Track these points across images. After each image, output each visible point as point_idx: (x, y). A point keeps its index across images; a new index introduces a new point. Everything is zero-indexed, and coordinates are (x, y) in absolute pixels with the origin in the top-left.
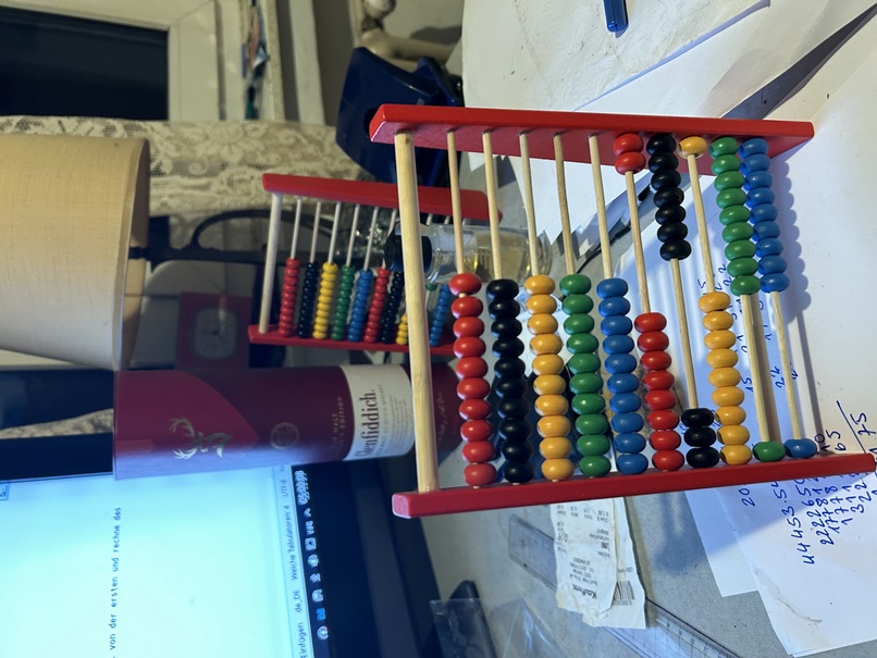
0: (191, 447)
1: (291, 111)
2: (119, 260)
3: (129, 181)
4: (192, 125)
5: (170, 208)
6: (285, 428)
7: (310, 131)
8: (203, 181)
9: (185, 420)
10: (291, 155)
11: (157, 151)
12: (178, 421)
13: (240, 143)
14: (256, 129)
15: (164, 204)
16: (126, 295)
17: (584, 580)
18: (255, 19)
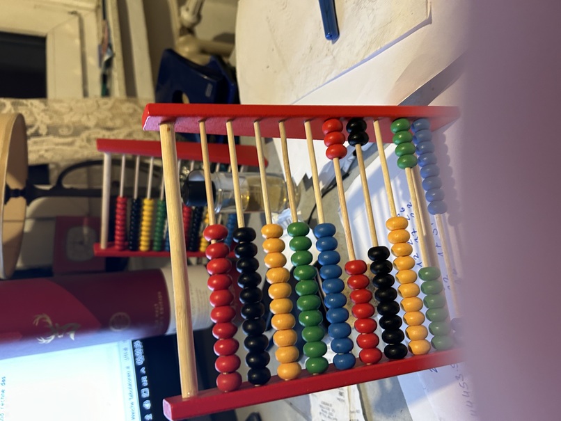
0: (51, 335)
1: (131, 90)
4: (60, 101)
5: (46, 158)
6: (120, 316)
7: (143, 103)
8: (70, 140)
9: (45, 316)
10: (131, 120)
11: (36, 120)
12: (40, 317)
13: (95, 113)
14: (106, 104)
15: (42, 156)
17: (329, 417)
18: (106, 29)
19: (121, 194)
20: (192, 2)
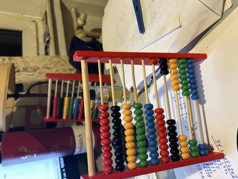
0: (26, 155)
4: (28, 57)
5: (22, 81)
6: (55, 147)
8: (32, 73)
9: (24, 147)
10: (57, 65)
11: (18, 65)
12: (22, 148)
13: (43, 62)
14: (47, 58)
18: (47, 28)
19: (56, 96)
20: (82, 16)
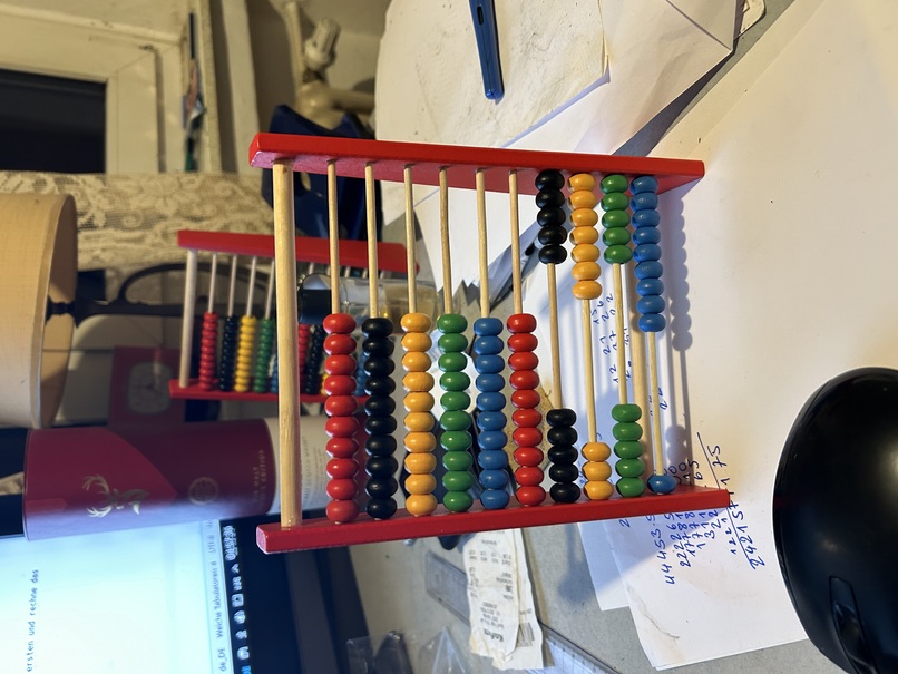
0: (105, 505)
1: (228, 163)
2: (36, 317)
3: (48, 238)
4: (126, 178)
5: (102, 261)
6: (204, 483)
7: (247, 182)
8: (137, 234)
9: (100, 478)
10: (227, 207)
11: (89, 204)
12: (93, 478)
13: (176, 196)
14: (192, 182)
15: (96, 258)
16: (44, 351)
17: (493, 624)
18: (195, 73)
19: (210, 310)
20: (322, 33)
